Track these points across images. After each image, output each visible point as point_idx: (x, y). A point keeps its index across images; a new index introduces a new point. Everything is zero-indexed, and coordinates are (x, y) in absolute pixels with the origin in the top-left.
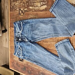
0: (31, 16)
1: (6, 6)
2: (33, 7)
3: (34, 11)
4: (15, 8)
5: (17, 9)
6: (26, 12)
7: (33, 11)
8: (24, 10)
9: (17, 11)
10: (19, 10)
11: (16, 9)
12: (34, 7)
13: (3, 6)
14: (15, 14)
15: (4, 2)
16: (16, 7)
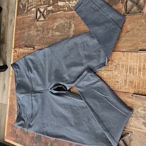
0: (60, 20)
1: (10, 19)
2: (65, 1)
3: (68, 11)
4: (28, 8)
5: (33, 10)
6: (51, 14)
7: (65, 11)
8: (45, 11)
9: (31, 13)
10: (35, 12)
11: (30, 9)
12: (67, 2)
13: (4, 20)
14: (28, 20)
15: (8, 11)
16: (30, 6)
